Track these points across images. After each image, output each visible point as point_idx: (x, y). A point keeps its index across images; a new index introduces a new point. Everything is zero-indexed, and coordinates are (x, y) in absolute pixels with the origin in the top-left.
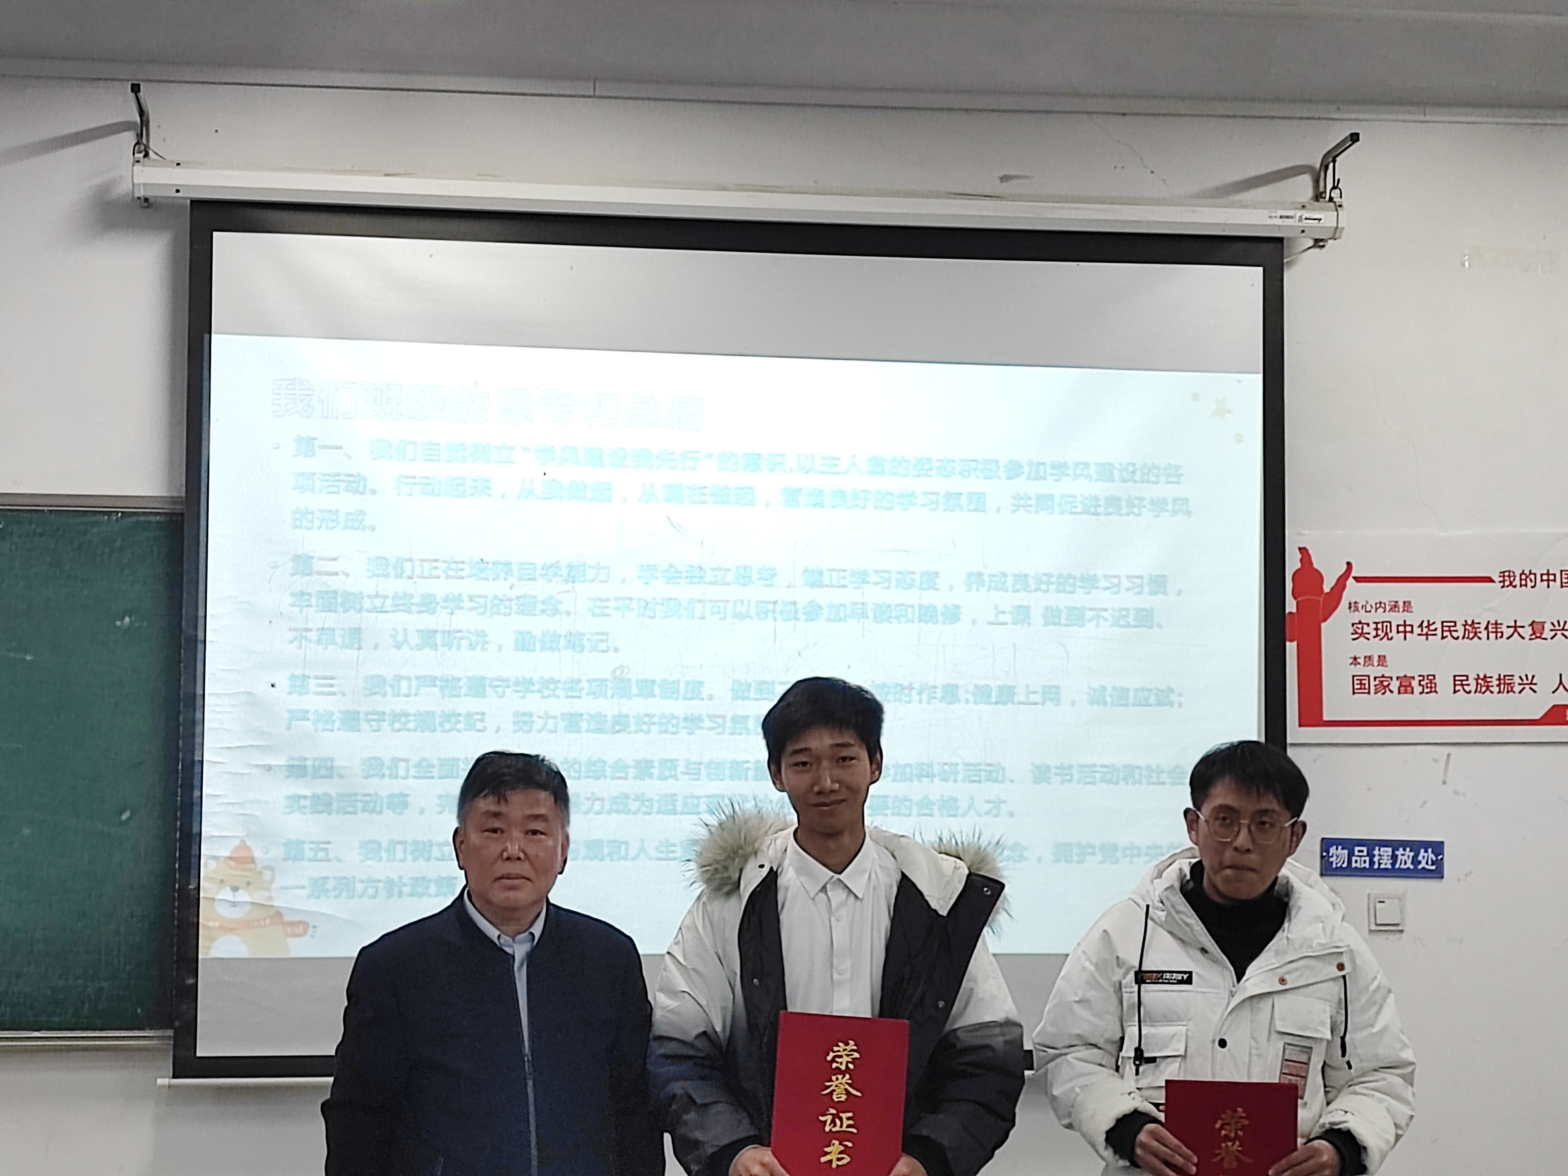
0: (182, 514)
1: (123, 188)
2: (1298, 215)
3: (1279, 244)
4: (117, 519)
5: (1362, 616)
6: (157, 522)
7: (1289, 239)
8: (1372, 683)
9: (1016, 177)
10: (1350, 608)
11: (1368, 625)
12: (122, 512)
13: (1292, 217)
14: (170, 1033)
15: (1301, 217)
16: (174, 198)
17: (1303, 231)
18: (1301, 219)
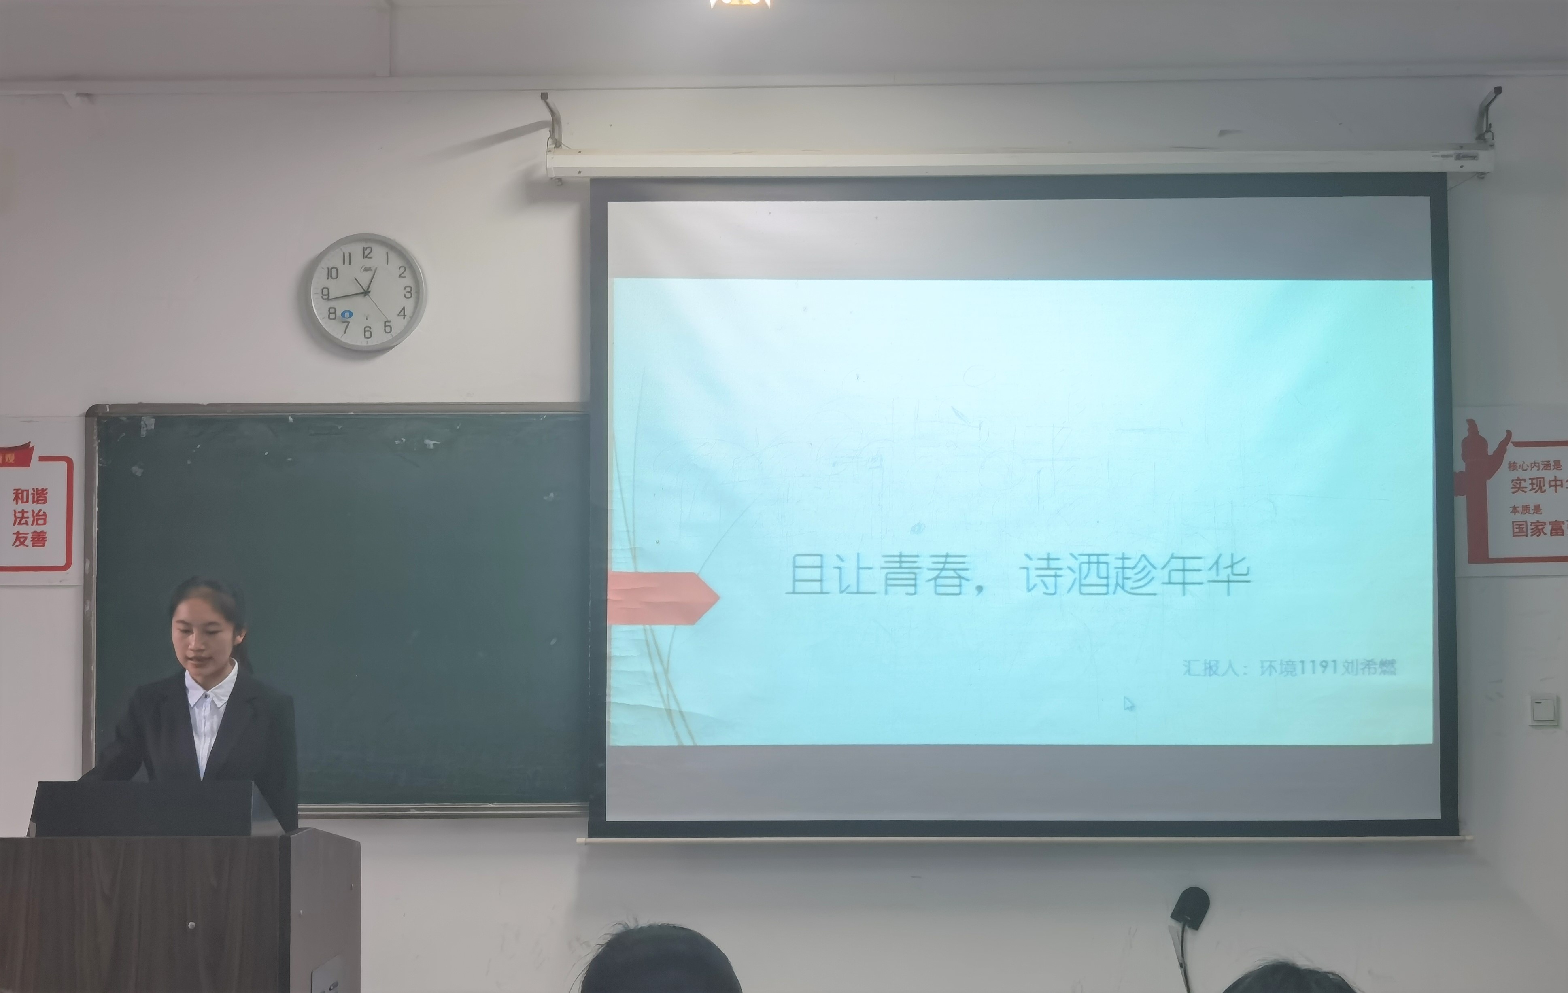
0: (588, 415)
1: (541, 173)
2: (1456, 154)
3: (1443, 178)
4: (544, 420)
5: (1519, 473)
6: (571, 422)
7: (1450, 175)
8: (1529, 527)
9: (1231, 131)
10: (1510, 467)
11: (1525, 481)
12: (548, 415)
13: (1454, 156)
14: (585, 804)
15: (1459, 155)
16: (577, 177)
17: (1462, 167)
18: (1459, 157)
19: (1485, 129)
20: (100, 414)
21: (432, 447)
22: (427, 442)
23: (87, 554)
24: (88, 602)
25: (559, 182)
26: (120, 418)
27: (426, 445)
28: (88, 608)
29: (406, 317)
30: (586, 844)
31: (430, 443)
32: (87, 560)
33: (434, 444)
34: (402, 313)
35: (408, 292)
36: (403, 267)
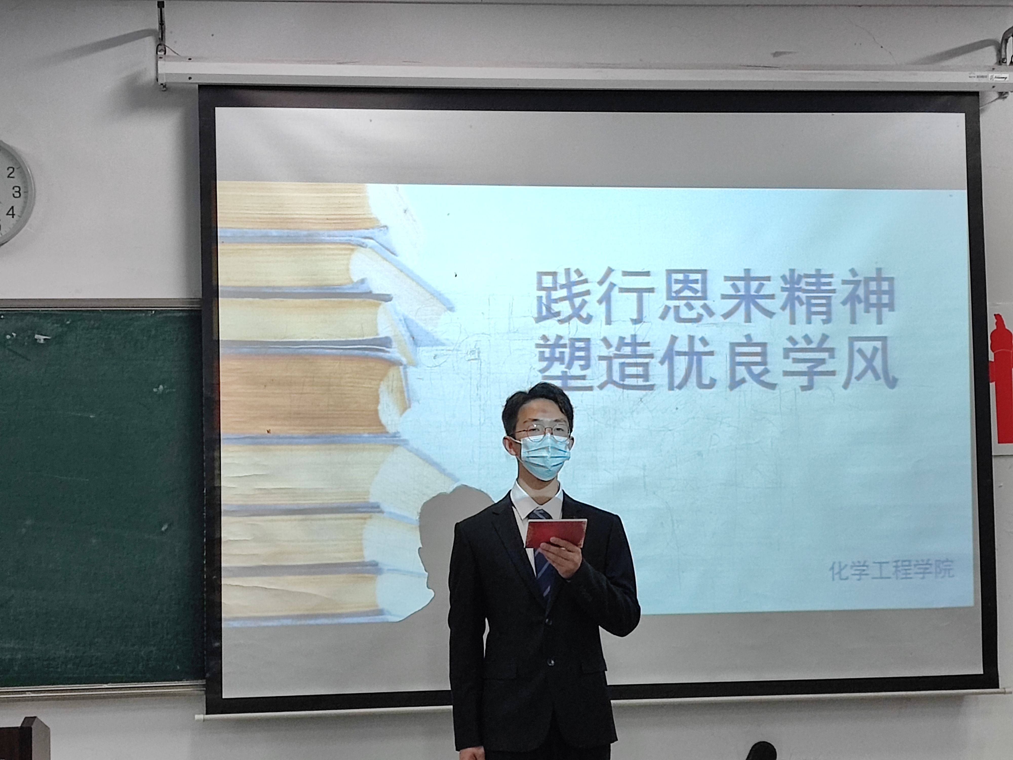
0: (200, 311)
1: (150, 77)
2: (990, 75)
3: (976, 97)
4: (151, 315)
6: (180, 317)
7: (983, 92)
9: (784, 53)
12: (155, 311)
13: (986, 77)
14: (204, 682)
15: (992, 76)
16: (186, 83)
21: (42, 341)
22: (37, 336)
27: (36, 339)
29: (14, 216)
30: (204, 720)
31: (41, 338)
33: (45, 339)
34: (11, 212)
35: (16, 192)
36: (11, 167)
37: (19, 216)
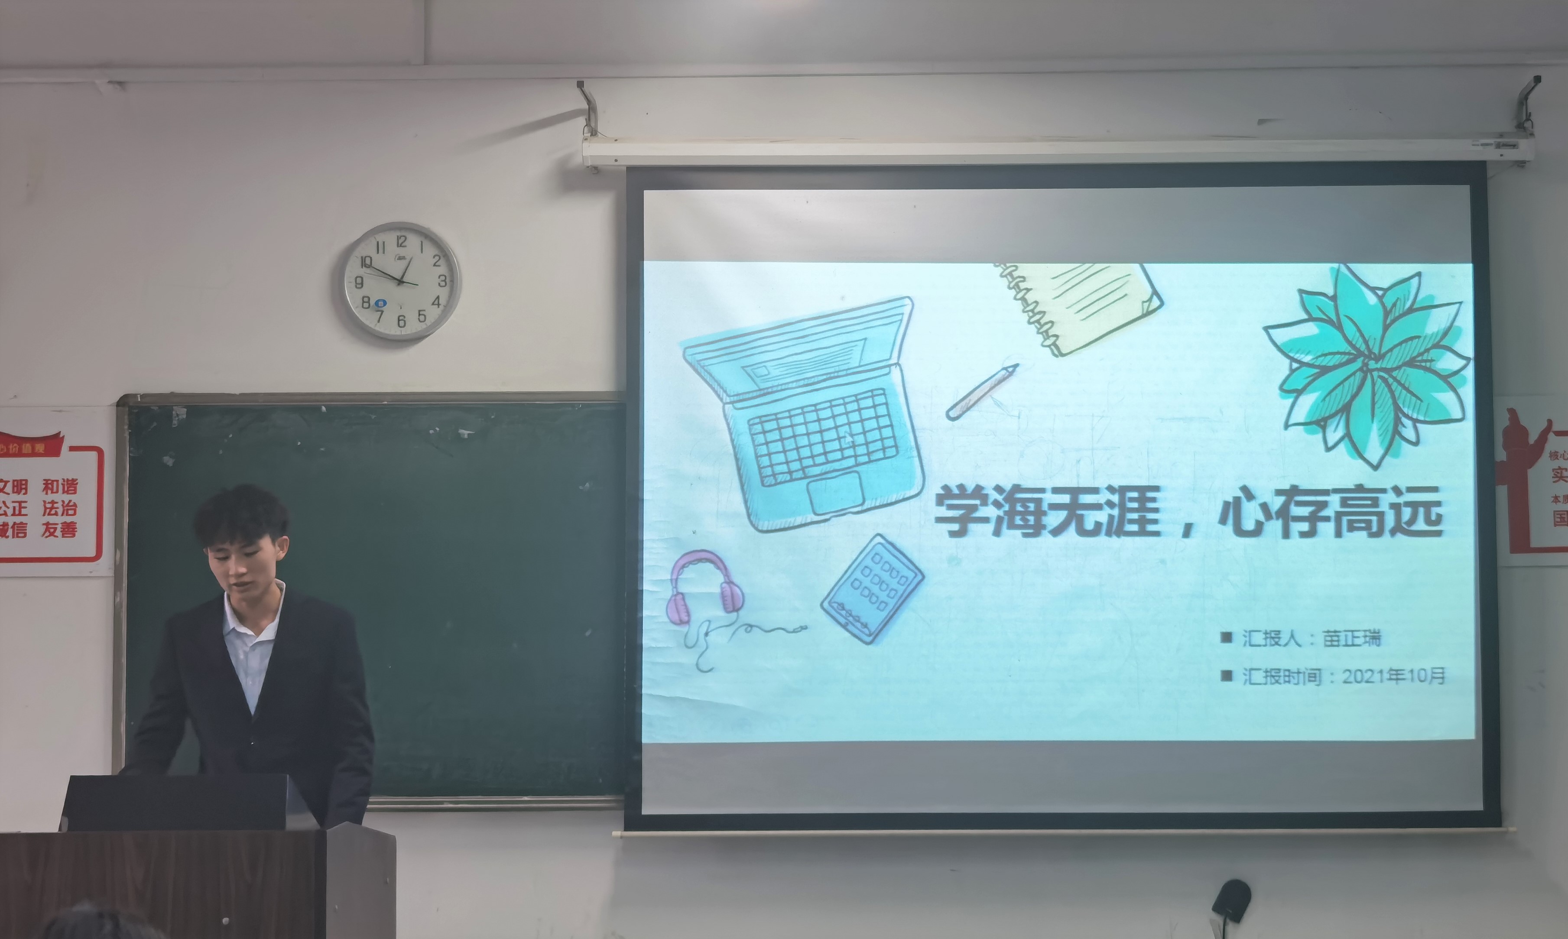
0: (625, 404)
2: (1496, 143)
3: (1483, 167)
4: (579, 409)
5: (1561, 463)
6: (608, 411)
7: (1490, 163)
11: (1566, 470)
12: (583, 404)
13: (1491, 144)
14: (621, 797)
15: (1499, 144)
16: (614, 165)
17: (1502, 155)
18: (1499, 146)
19: (1524, 118)
20: (131, 404)
21: (466, 436)
22: (461, 431)
23: (118, 545)
24: (118, 593)
25: (595, 172)
26: (152, 408)
27: (459, 434)
28: (118, 600)
29: (440, 306)
30: (621, 837)
31: (465, 433)
32: (118, 551)
33: (468, 434)
34: (436, 302)
35: (442, 281)
36: (438, 255)
37: (444, 306)
